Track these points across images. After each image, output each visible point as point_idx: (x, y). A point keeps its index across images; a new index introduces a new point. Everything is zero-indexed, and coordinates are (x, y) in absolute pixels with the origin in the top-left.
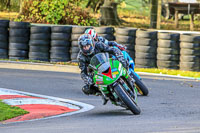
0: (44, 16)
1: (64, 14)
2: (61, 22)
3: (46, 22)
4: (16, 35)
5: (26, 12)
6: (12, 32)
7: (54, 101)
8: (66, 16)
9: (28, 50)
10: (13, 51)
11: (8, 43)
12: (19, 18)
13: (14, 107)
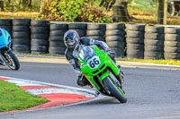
0: (62, 14)
1: (80, 13)
2: (78, 19)
3: (63, 20)
4: (38, 33)
5: (46, 12)
6: (34, 30)
7: (72, 90)
8: (82, 14)
9: (48, 46)
10: (34, 46)
11: (30, 39)
12: (40, 17)
13: (36, 96)
